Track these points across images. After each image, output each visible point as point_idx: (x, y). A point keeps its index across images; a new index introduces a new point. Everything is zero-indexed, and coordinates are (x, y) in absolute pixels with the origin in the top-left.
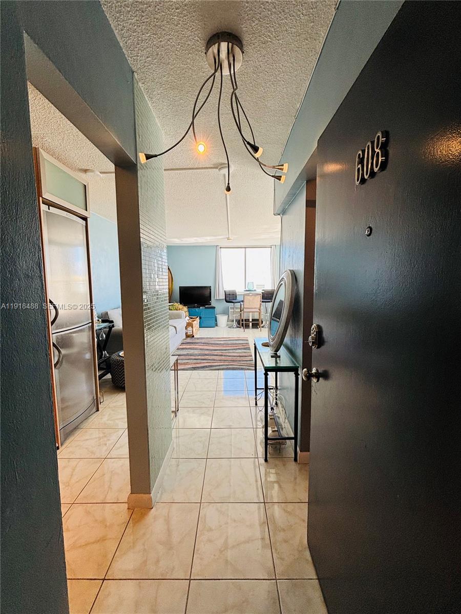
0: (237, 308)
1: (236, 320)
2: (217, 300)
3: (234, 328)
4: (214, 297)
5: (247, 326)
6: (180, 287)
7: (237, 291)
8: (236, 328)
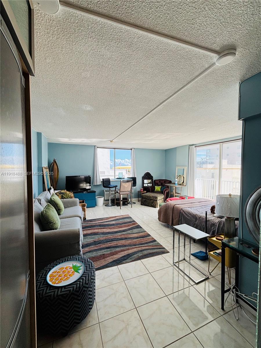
0: (112, 191)
1: (111, 200)
2: (95, 185)
3: (109, 206)
4: (93, 184)
5: (118, 204)
6: (66, 177)
7: (110, 179)
8: (111, 206)
